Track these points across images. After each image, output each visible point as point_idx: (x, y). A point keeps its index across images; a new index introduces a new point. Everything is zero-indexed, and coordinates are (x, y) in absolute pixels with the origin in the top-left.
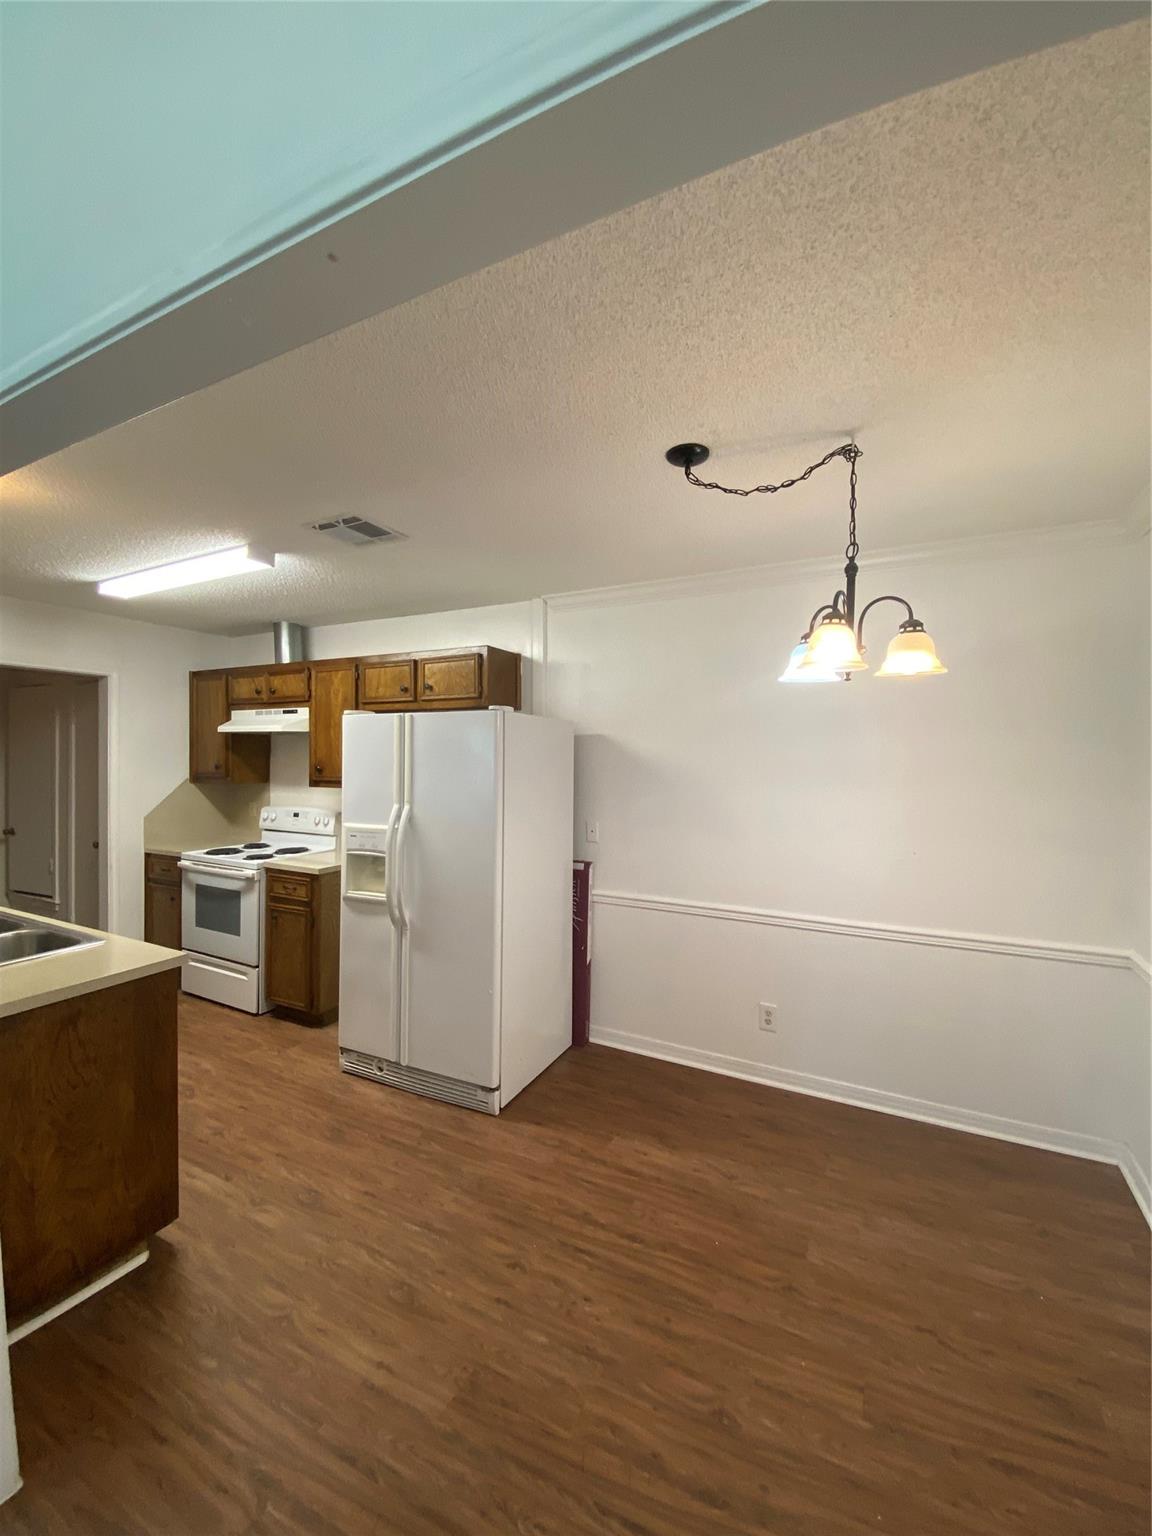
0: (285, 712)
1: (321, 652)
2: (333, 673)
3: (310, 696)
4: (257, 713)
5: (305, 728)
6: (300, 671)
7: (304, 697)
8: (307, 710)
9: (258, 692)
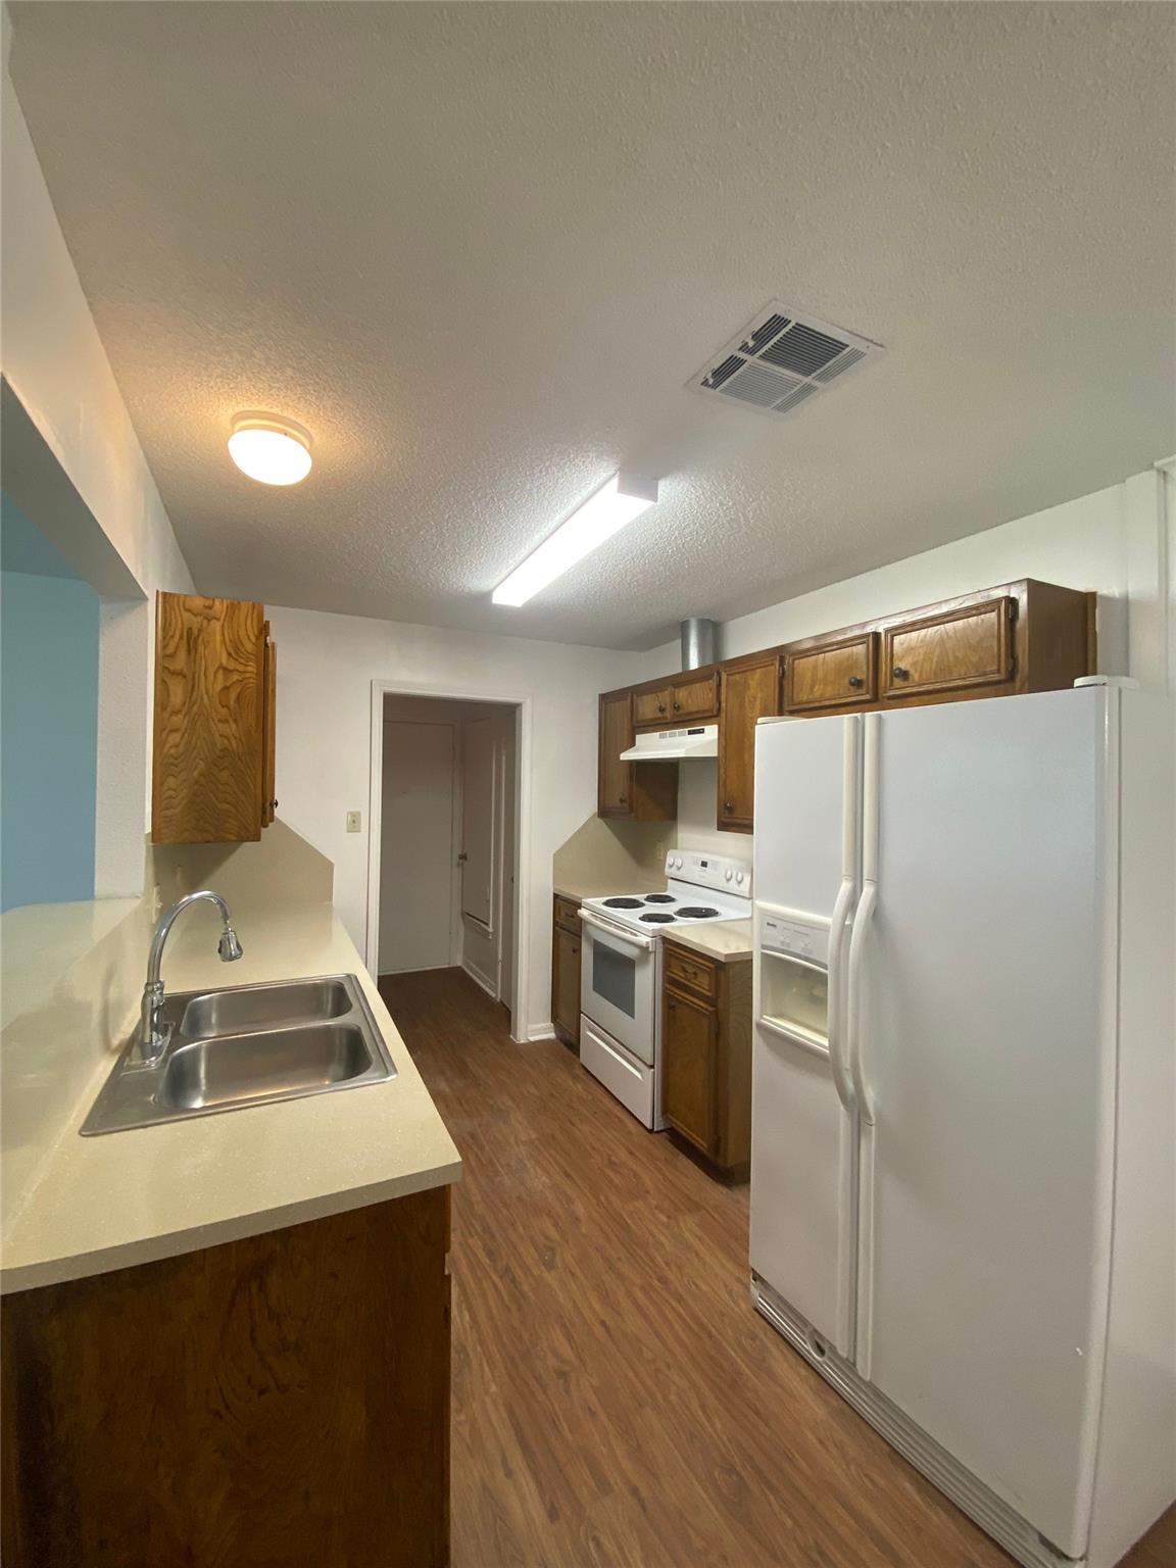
0: (690, 733)
1: (734, 649)
2: (748, 673)
3: (719, 709)
4: (661, 737)
5: (713, 752)
6: (709, 677)
7: (711, 710)
8: (715, 728)
9: (662, 710)
